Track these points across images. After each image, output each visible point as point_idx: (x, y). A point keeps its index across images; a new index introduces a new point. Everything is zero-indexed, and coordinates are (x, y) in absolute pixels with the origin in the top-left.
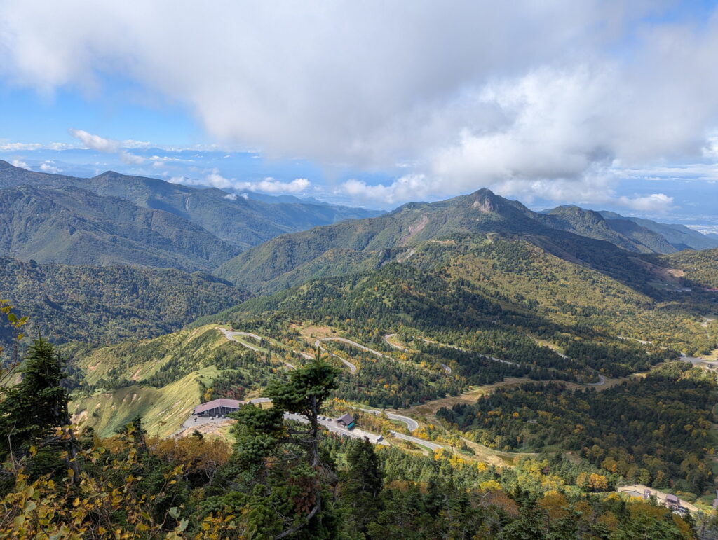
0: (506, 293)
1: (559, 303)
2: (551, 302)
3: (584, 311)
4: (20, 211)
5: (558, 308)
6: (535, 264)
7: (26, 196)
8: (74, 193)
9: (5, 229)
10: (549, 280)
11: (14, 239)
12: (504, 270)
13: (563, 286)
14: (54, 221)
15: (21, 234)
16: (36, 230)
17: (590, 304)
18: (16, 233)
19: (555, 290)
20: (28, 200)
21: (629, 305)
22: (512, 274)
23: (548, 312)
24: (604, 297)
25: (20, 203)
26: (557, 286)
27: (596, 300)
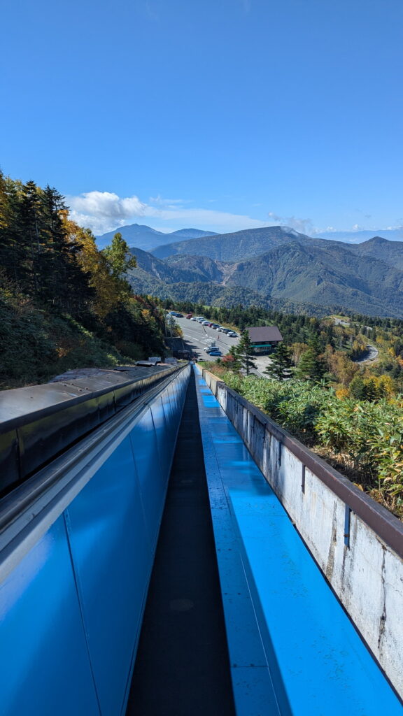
4: (285, 264)
7: (292, 250)
8: (334, 252)
9: (270, 278)
11: (275, 287)
14: (308, 273)
15: (280, 283)
16: (293, 281)
18: (278, 282)
20: (293, 255)
25: (287, 256)
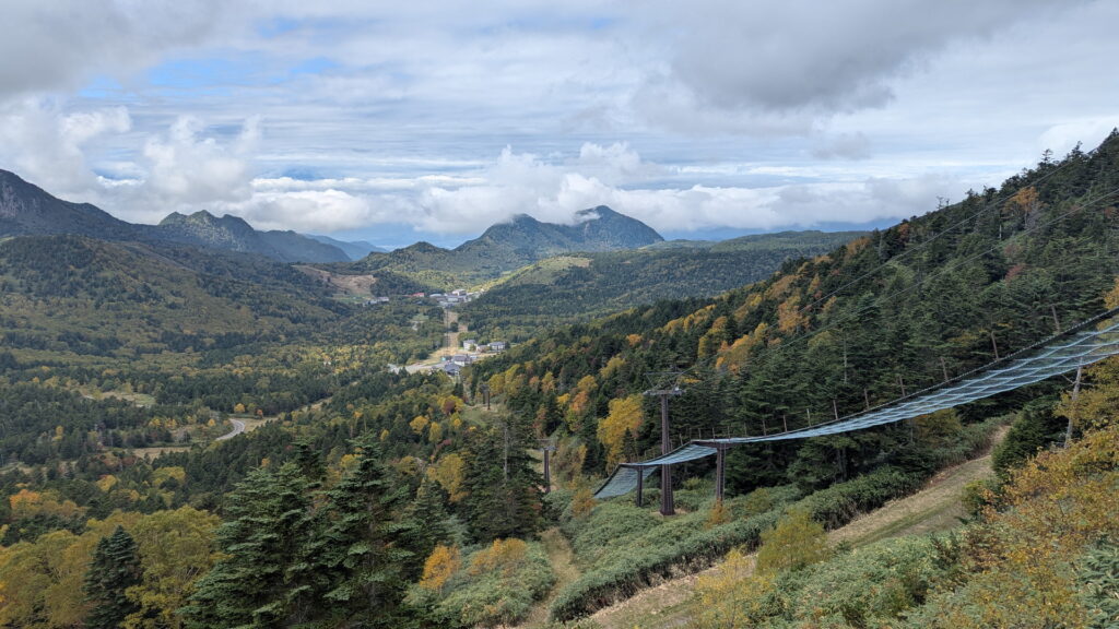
0: (36, 332)
1: (167, 337)
2: (149, 337)
3: (218, 342)
5: (162, 345)
6: (108, 274)
10: (140, 300)
12: (32, 294)
13: (173, 306)
17: (232, 331)
19: (155, 316)
21: (300, 325)
22: (53, 300)
23: (143, 355)
24: (257, 318)
26: (162, 306)
27: (243, 322)
